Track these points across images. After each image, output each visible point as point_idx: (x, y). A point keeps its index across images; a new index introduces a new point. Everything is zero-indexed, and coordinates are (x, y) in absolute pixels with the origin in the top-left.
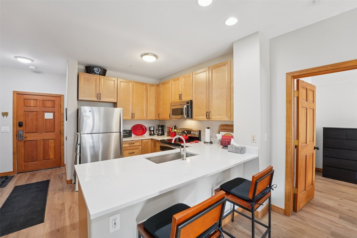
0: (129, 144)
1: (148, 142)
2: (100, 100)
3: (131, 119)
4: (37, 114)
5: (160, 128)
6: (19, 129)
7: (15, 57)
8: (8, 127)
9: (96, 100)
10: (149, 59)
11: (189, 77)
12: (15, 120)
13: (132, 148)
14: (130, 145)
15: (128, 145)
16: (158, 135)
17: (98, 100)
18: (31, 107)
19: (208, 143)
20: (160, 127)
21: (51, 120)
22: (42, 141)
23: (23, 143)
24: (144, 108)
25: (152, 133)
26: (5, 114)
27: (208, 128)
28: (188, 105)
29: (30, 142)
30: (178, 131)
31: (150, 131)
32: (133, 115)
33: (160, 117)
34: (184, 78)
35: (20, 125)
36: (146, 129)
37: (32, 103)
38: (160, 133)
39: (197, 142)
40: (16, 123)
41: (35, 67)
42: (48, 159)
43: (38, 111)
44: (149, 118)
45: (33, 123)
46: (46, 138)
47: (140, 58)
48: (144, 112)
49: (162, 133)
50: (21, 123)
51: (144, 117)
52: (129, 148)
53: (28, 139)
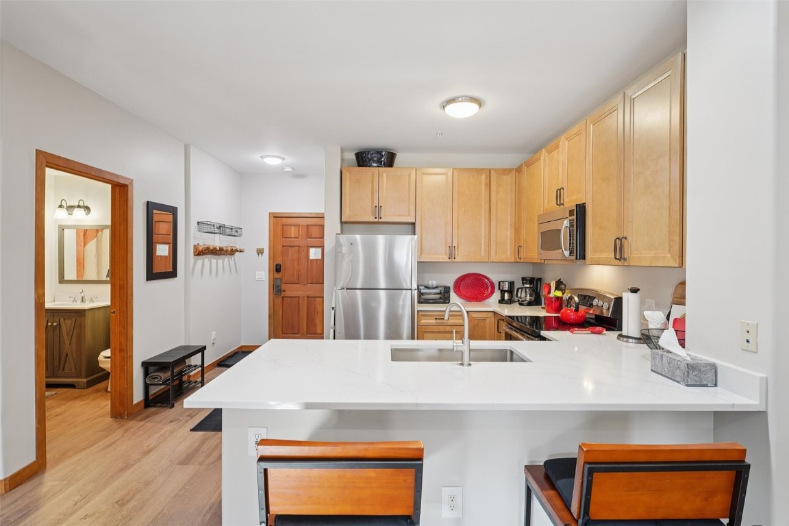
0: (436, 319)
1: (484, 320)
2: (380, 220)
3: (448, 260)
4: (299, 251)
5: (528, 286)
6: (278, 276)
7: (261, 157)
8: (263, 273)
9: (372, 219)
10: (463, 111)
11: (578, 134)
12: (272, 261)
13: (442, 328)
14: (438, 321)
15: (434, 321)
16: (521, 304)
17: (377, 220)
18: (291, 238)
19: (631, 340)
20: (526, 283)
21: (318, 261)
22: (306, 298)
23: (281, 300)
24: (483, 234)
25: (506, 296)
26: (260, 252)
27: (634, 291)
28: (571, 218)
29: (289, 299)
30: (566, 296)
31: (503, 292)
32: (451, 251)
33: (522, 256)
34: (569, 139)
35: (278, 269)
36: (492, 284)
37: (293, 232)
38: (528, 298)
39: (599, 333)
40: (272, 267)
41: (293, 169)
42: (313, 332)
43: (300, 244)
44: (494, 258)
45: (294, 266)
46: (311, 294)
47: (439, 110)
48: (481, 244)
49: (533, 299)
50: (279, 267)
51: (483, 254)
52: (435, 329)
53: (288, 293)
